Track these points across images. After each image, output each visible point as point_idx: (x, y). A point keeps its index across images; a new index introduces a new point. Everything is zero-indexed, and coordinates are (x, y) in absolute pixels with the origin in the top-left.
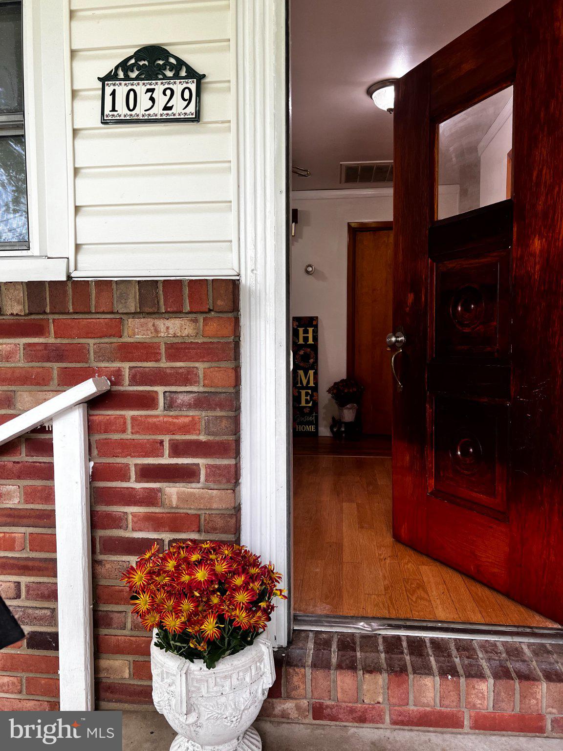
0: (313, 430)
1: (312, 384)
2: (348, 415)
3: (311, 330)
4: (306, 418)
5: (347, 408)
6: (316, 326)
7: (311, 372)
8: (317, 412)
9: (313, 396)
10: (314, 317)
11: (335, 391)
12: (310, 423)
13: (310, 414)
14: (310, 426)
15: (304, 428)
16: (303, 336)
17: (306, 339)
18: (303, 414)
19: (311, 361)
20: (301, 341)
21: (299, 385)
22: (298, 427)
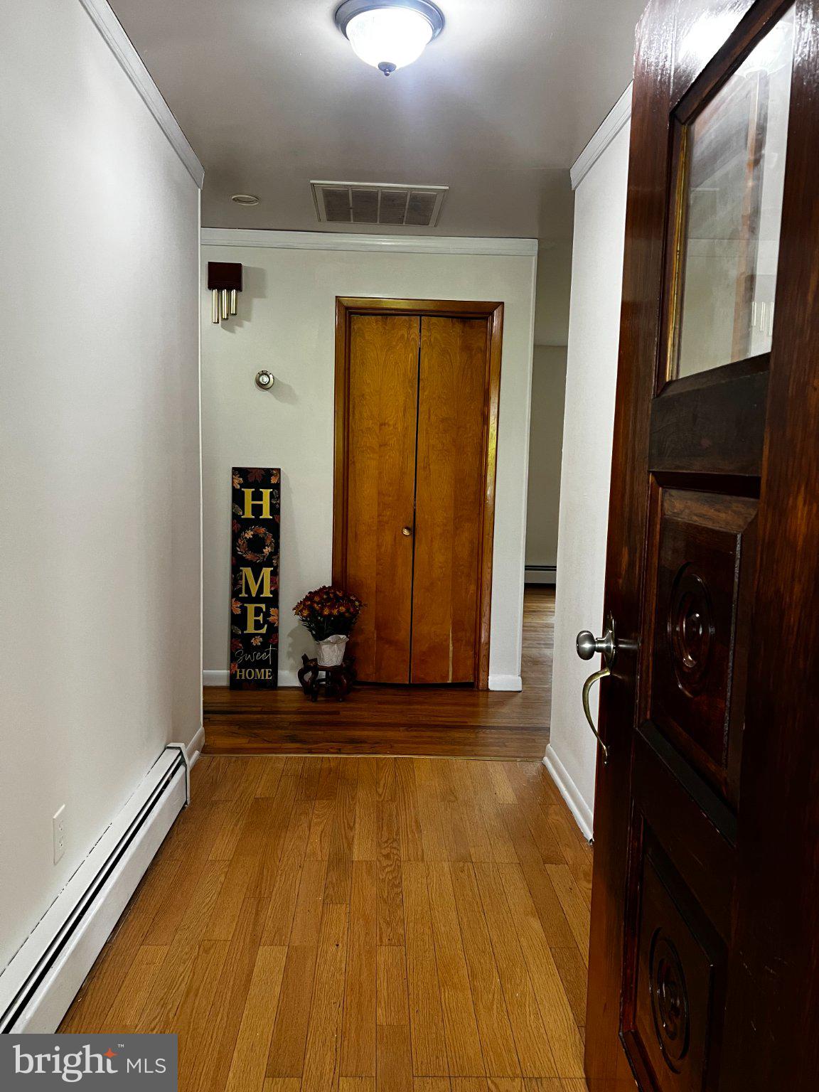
0: (267, 678)
1: (267, 593)
2: (331, 653)
3: (266, 493)
4: (256, 655)
5: (329, 642)
6: (277, 487)
7: (266, 572)
8: (276, 646)
9: (269, 615)
10: (273, 469)
11: (306, 613)
12: (261, 664)
13: (263, 648)
14: (263, 670)
15: (250, 674)
16: (253, 505)
17: (257, 510)
18: (249, 648)
19: (267, 550)
20: (248, 514)
21: (243, 595)
22: (241, 672)
